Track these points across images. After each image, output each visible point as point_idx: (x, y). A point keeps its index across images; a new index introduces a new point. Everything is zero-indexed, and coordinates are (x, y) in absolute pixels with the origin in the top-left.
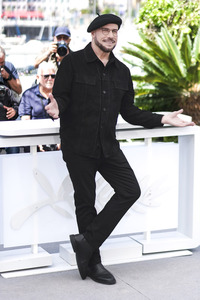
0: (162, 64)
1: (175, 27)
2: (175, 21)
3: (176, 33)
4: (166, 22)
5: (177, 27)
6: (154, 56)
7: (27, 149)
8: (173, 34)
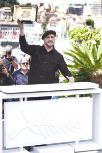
0: (83, 59)
1: (89, 41)
2: (89, 38)
3: (89, 44)
4: (84, 39)
5: (90, 41)
6: (79, 55)
7: (18, 100)
8: (88, 44)
